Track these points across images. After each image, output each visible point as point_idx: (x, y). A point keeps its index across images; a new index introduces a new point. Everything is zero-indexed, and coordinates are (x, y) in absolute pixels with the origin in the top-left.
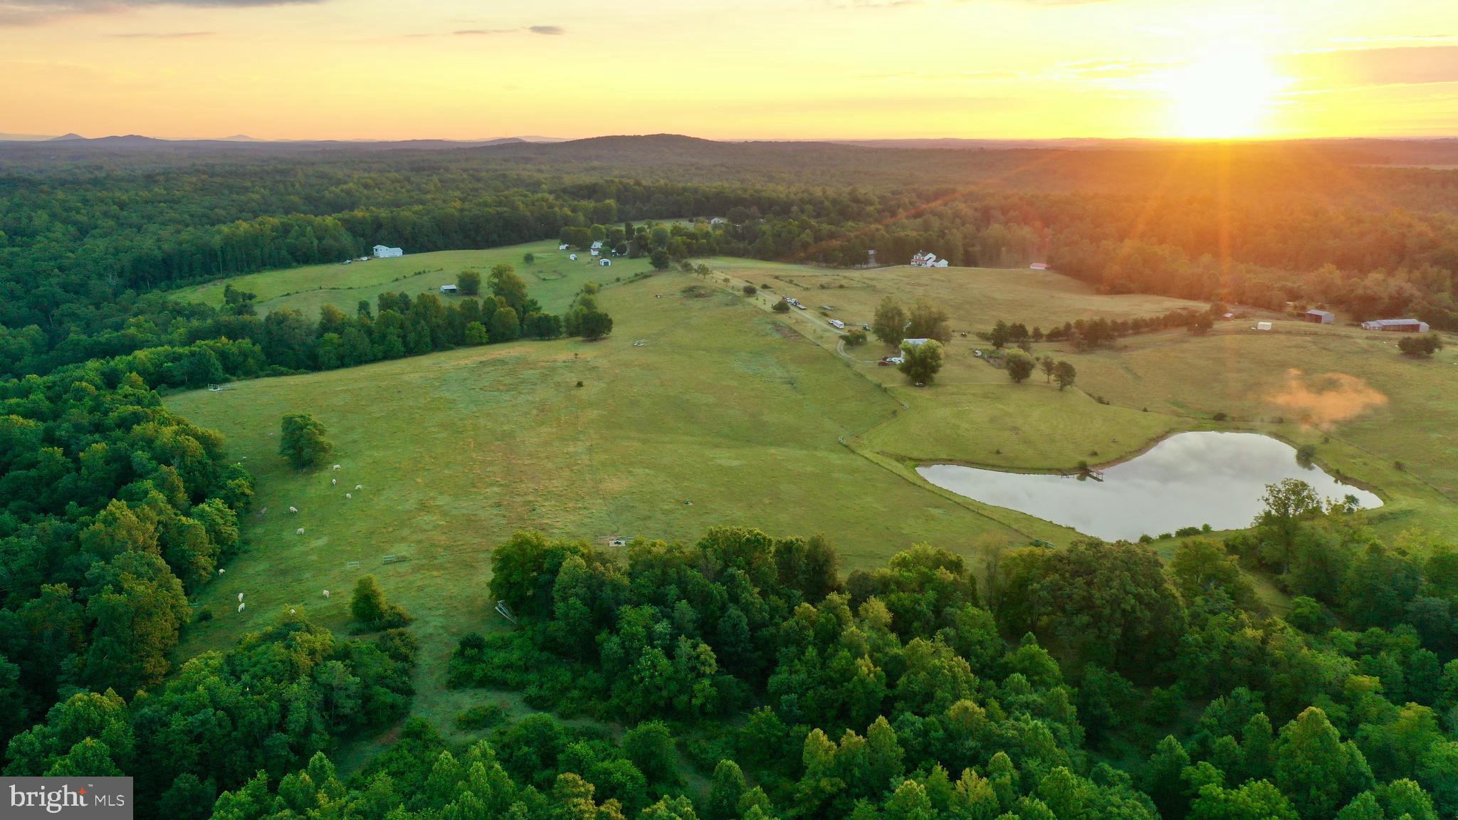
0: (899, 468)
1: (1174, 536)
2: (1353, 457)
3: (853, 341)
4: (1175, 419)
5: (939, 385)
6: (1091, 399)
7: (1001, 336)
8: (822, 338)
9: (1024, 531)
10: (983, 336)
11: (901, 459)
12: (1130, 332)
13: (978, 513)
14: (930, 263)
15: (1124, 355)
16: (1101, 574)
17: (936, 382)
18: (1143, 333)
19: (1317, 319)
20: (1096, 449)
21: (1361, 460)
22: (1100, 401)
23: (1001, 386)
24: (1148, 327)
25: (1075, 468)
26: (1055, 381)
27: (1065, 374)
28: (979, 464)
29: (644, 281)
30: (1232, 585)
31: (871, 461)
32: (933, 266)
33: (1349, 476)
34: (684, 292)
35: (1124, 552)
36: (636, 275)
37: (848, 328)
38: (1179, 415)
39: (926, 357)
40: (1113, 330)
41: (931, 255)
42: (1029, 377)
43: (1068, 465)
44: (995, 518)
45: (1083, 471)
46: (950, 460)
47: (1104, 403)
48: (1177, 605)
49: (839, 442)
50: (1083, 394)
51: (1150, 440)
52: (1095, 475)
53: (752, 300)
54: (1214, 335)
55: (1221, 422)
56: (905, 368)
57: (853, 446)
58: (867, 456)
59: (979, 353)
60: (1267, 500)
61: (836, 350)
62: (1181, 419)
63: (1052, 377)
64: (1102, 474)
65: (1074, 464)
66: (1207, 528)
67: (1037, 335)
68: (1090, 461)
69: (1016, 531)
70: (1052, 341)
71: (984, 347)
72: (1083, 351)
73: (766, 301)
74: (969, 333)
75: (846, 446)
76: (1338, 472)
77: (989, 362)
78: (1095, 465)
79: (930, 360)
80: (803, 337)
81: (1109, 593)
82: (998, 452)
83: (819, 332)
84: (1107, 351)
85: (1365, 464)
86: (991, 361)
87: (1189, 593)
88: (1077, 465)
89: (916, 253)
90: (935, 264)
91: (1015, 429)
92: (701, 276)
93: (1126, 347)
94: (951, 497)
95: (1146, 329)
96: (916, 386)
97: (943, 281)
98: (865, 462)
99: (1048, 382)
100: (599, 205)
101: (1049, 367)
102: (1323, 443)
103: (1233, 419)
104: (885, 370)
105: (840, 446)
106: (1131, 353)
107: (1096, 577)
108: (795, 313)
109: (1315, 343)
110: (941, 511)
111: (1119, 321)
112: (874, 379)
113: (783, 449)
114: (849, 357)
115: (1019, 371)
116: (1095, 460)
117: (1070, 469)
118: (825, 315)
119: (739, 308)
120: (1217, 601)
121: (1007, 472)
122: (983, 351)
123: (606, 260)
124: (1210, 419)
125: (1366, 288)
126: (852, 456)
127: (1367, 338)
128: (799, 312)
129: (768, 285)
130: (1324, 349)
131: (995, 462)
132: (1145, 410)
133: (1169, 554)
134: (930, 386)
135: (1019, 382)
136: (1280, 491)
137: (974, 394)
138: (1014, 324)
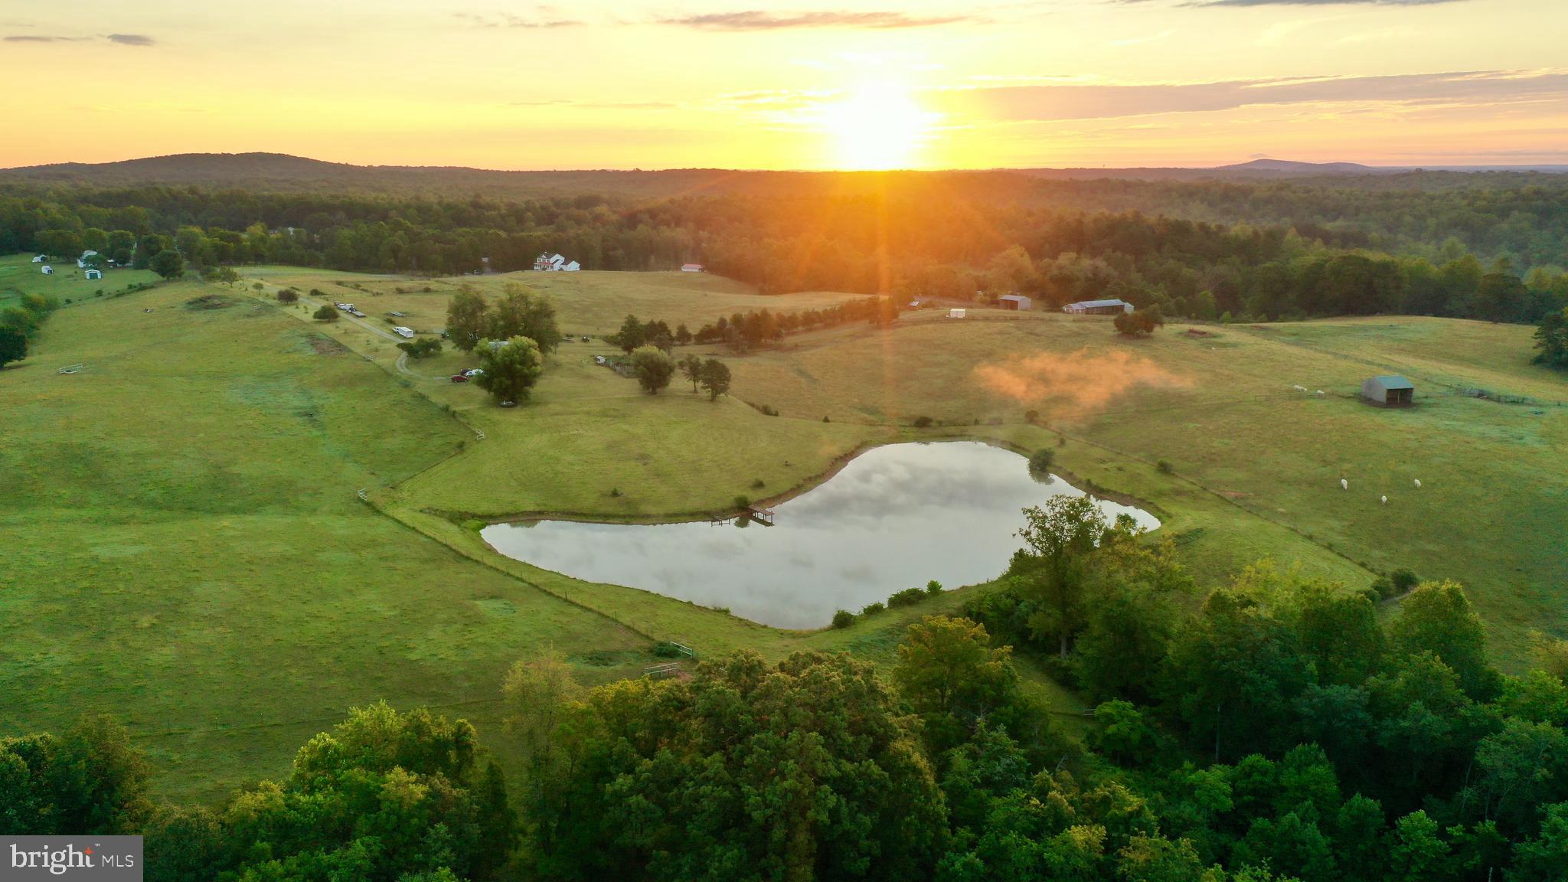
0: (453, 535)
1: (886, 606)
2: (1103, 461)
3: (420, 351)
4: (867, 429)
5: (538, 404)
6: (755, 411)
7: (632, 336)
8: (377, 350)
9: (642, 626)
10: (611, 341)
11: (458, 518)
12: (800, 328)
13: (566, 600)
14: (557, 266)
15: (794, 355)
16: (760, 742)
17: (532, 397)
18: (815, 329)
19: (1013, 305)
20: (761, 477)
21: (1114, 464)
22: (766, 411)
23: (629, 400)
24: (822, 322)
25: (732, 508)
26: (703, 388)
27: (715, 379)
28: (585, 515)
29: (140, 293)
30: (1011, 708)
31: (405, 525)
32: (561, 270)
33: (1105, 487)
34: (190, 303)
35: (805, 684)
36: (130, 287)
37: (418, 336)
38: (871, 424)
39: (512, 362)
40: (781, 326)
41: (557, 256)
42: (667, 385)
43: (720, 505)
44: (594, 607)
45: (744, 512)
46: (540, 513)
47: (771, 415)
48: (924, 788)
49: (360, 500)
50: (745, 405)
51: (836, 459)
52: (760, 516)
53: (290, 310)
54: (900, 326)
55: (925, 429)
56: (484, 382)
57: (380, 502)
58: (399, 517)
59: (603, 360)
60: (1028, 534)
61: (394, 365)
62: (875, 429)
63: (700, 384)
64: (772, 514)
65: (729, 502)
66: (934, 587)
67: (684, 336)
68: (753, 496)
69: (628, 627)
70: (704, 343)
71: (611, 353)
72: (742, 353)
73: (306, 310)
74: (593, 337)
75: (368, 504)
76: (1089, 482)
77: (615, 370)
78: (761, 502)
79: (518, 366)
80: (350, 351)
81: (778, 788)
82: (615, 494)
83: (375, 343)
84: (772, 352)
85: (1120, 469)
86: (618, 368)
87: (938, 745)
88: (735, 505)
89: (539, 255)
90: (564, 267)
91: (643, 458)
92: (227, 284)
93: (796, 345)
94: (525, 576)
95: (819, 325)
96: (503, 406)
97: (569, 283)
98: (395, 527)
99: (695, 391)
100: (119, 212)
101: (694, 371)
102: (1059, 446)
103: (940, 423)
104: (462, 388)
105: (360, 504)
106: (805, 353)
107: (750, 751)
108: (347, 322)
109: (1019, 329)
110: (497, 604)
111: (787, 315)
112: (439, 400)
113: (251, 518)
114: (410, 373)
115: (654, 378)
116: (760, 494)
117: (724, 511)
118: (391, 322)
119: (266, 320)
120: (995, 757)
121: (627, 523)
122: (607, 358)
123: (93, 271)
124: (911, 426)
125: (1060, 268)
126: (376, 519)
127: (1074, 321)
128: (355, 320)
129: (319, 289)
130: (1032, 334)
131: (610, 510)
132: (826, 420)
133: (883, 641)
134: (526, 405)
135: (654, 393)
136: (1045, 517)
137: (588, 413)
138: (652, 322)
